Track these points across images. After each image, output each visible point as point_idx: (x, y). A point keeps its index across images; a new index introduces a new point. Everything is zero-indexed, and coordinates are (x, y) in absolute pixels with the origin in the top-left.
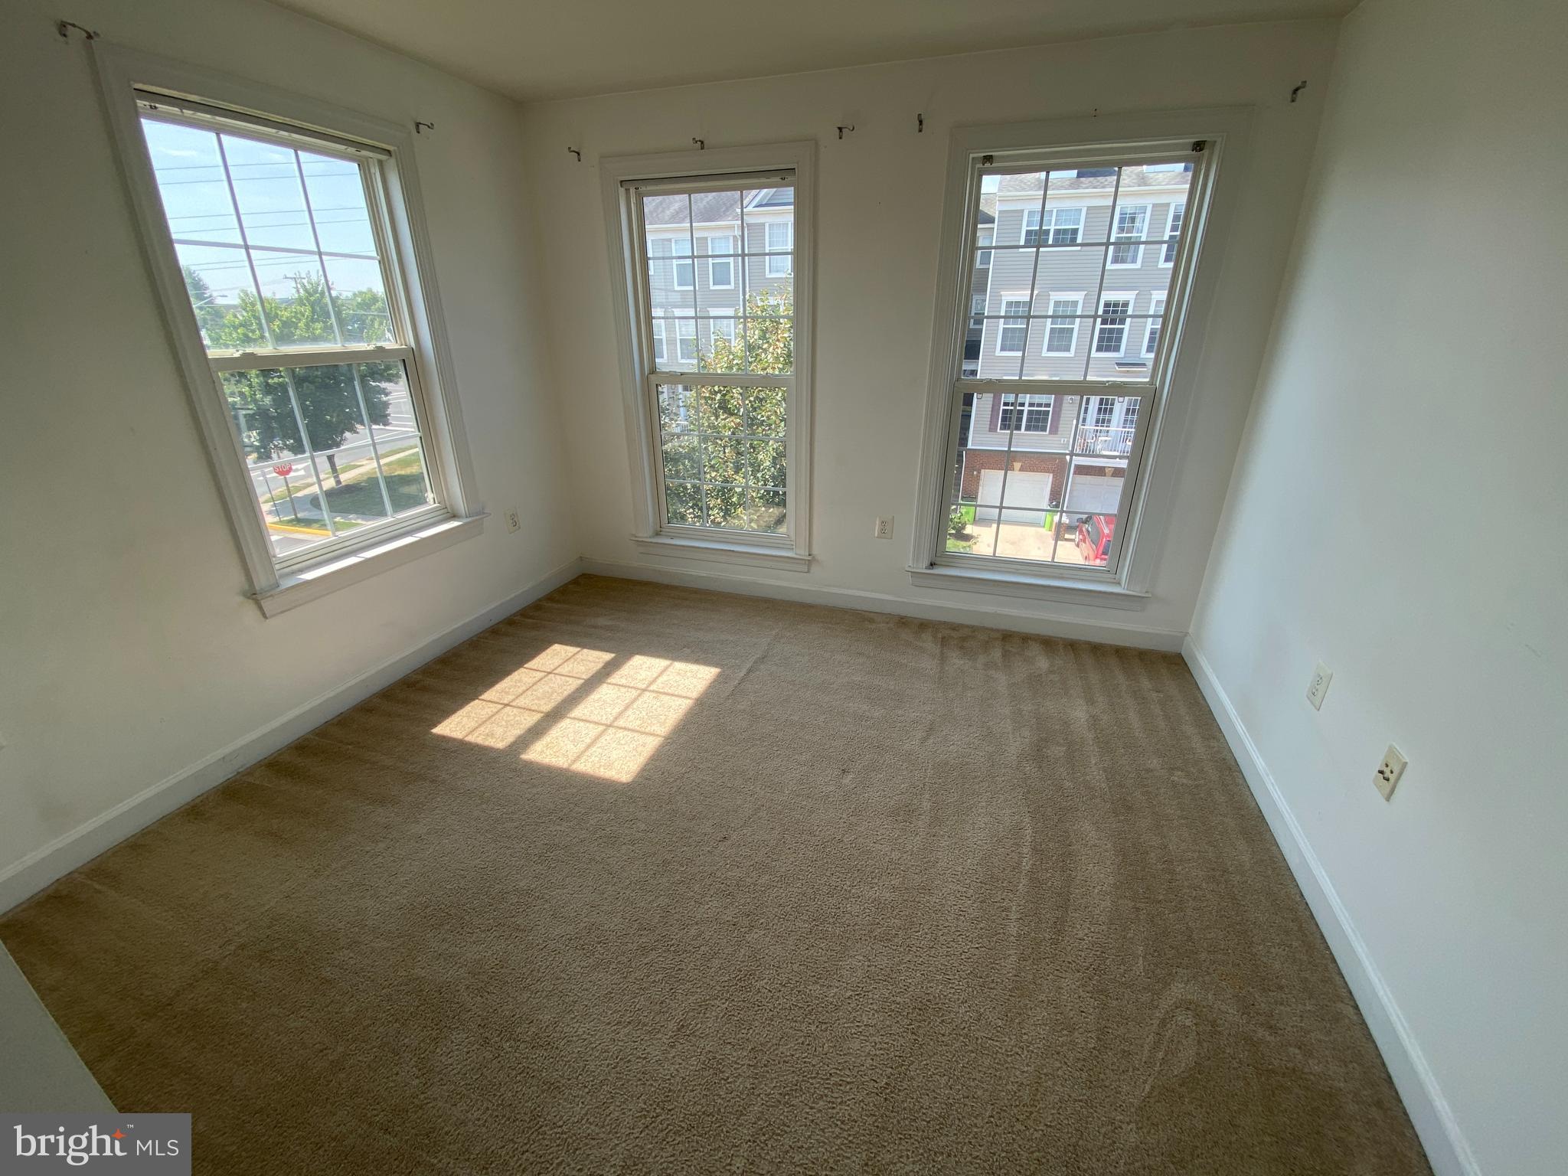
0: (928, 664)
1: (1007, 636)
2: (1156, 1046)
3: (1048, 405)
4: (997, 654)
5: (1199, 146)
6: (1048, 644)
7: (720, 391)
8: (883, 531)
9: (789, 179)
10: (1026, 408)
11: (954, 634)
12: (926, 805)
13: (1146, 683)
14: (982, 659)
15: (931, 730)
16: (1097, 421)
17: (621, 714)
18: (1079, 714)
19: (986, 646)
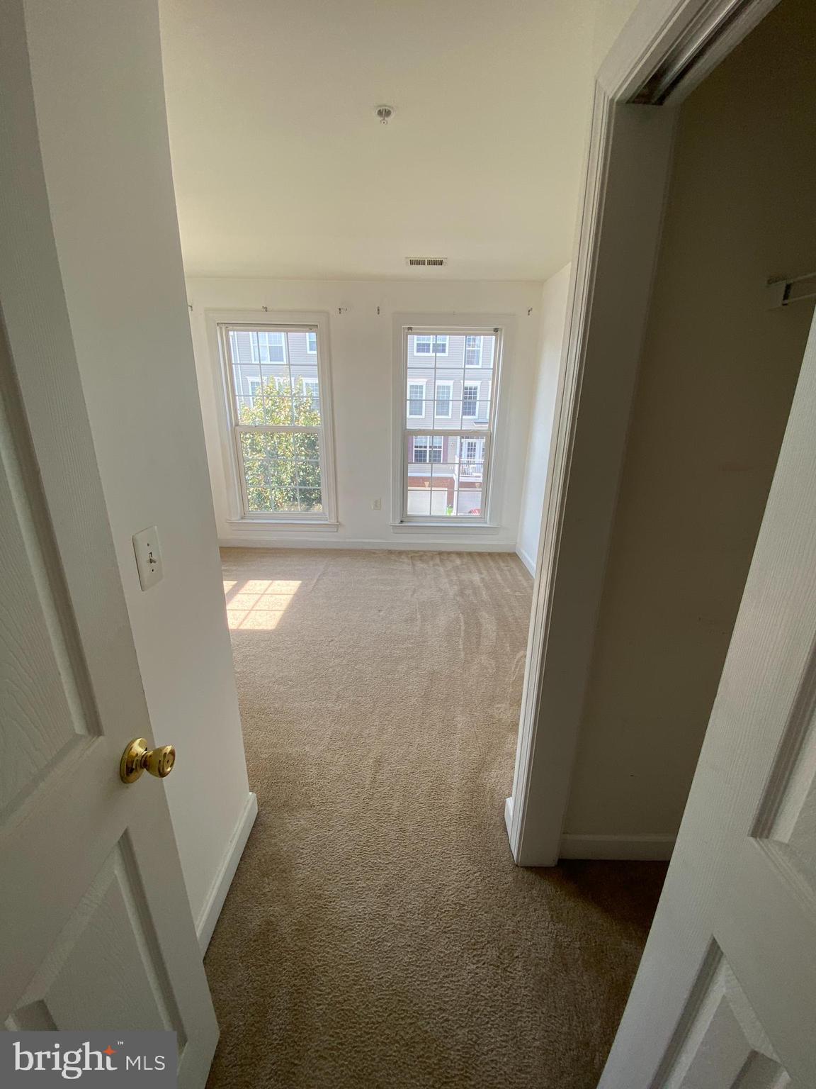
0: (408, 568)
1: (440, 553)
2: (516, 668)
3: (440, 447)
4: (437, 561)
5: (496, 330)
6: (459, 554)
7: (250, 438)
8: (376, 506)
9: (314, 329)
10: (428, 449)
11: (417, 555)
12: (419, 616)
13: (502, 564)
14: (431, 563)
15: (414, 592)
16: (468, 456)
17: (255, 605)
18: (476, 578)
19: (432, 558)
